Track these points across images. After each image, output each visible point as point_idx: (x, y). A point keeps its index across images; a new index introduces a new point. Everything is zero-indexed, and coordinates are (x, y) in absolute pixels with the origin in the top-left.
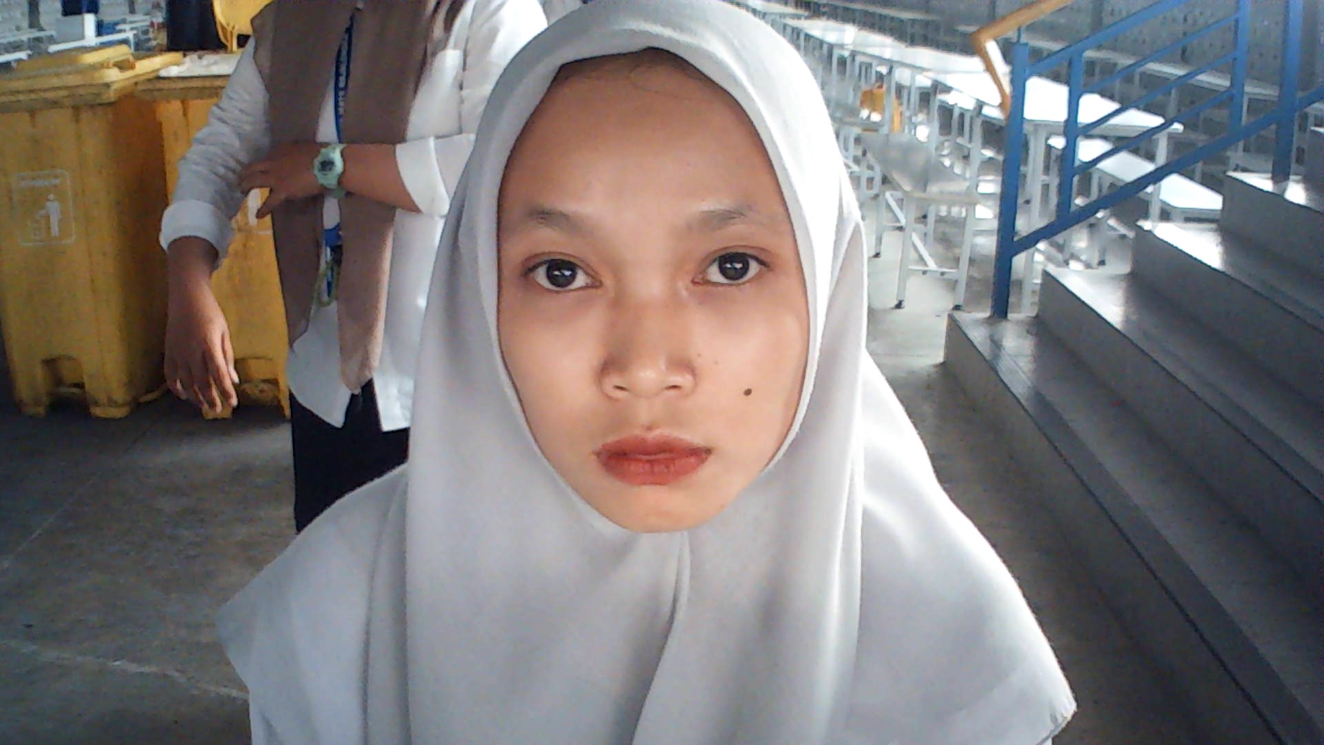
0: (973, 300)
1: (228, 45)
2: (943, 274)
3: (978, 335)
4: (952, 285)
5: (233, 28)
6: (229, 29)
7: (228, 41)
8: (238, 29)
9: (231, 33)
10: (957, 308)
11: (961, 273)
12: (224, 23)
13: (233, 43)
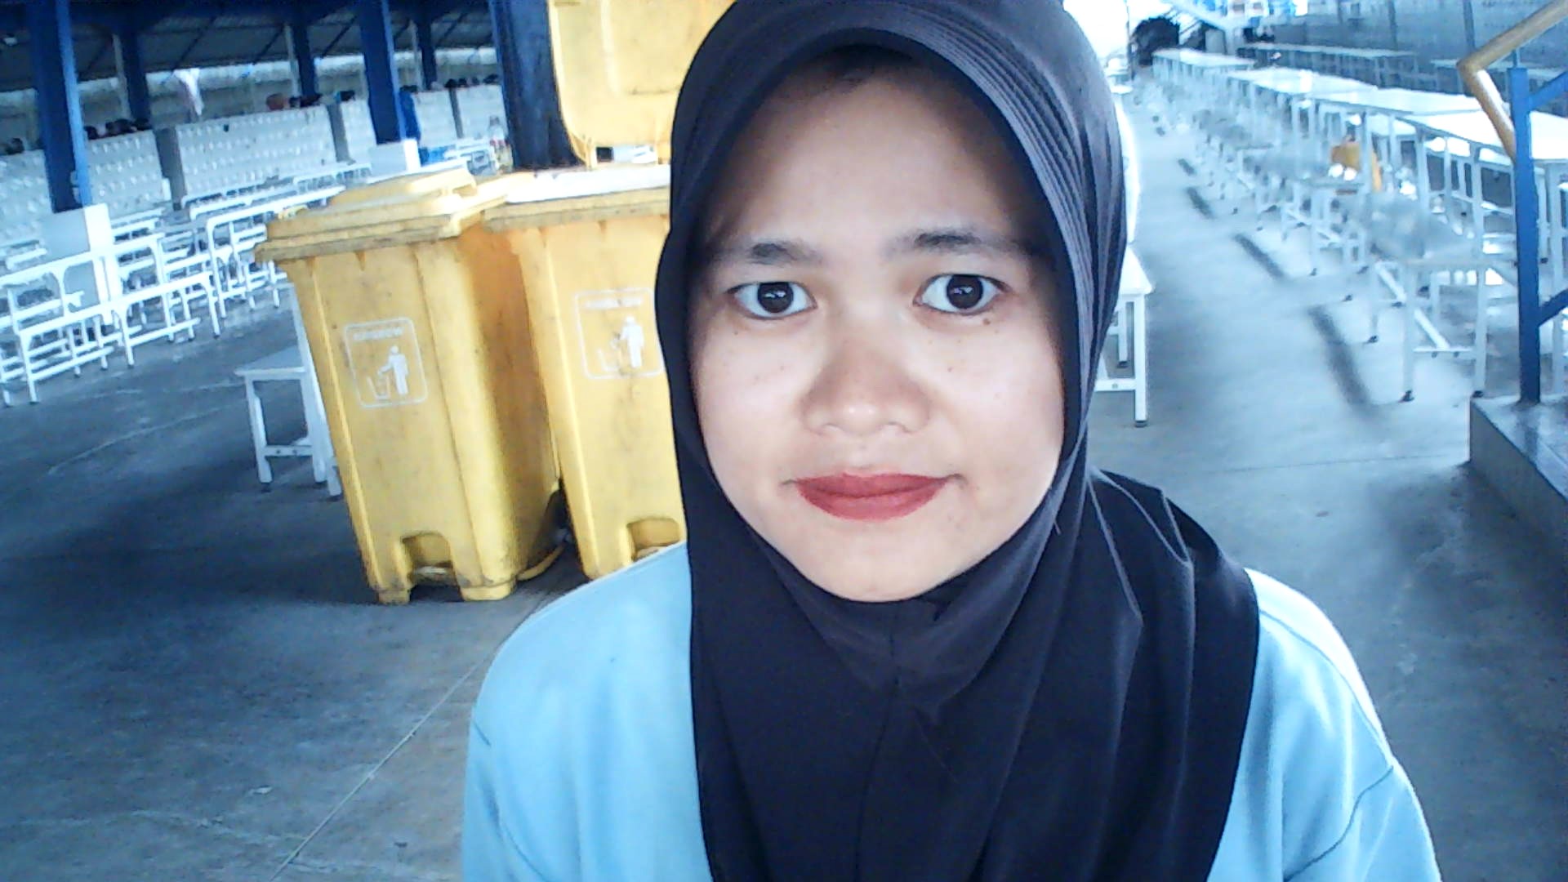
0: (1496, 383)
1: (586, 160)
2: (1456, 354)
3: (1507, 425)
4: (1468, 368)
5: (590, 141)
6: (585, 142)
7: (584, 155)
8: (596, 142)
9: (588, 147)
10: (1477, 394)
11: (1479, 352)
12: (579, 137)
13: (591, 157)
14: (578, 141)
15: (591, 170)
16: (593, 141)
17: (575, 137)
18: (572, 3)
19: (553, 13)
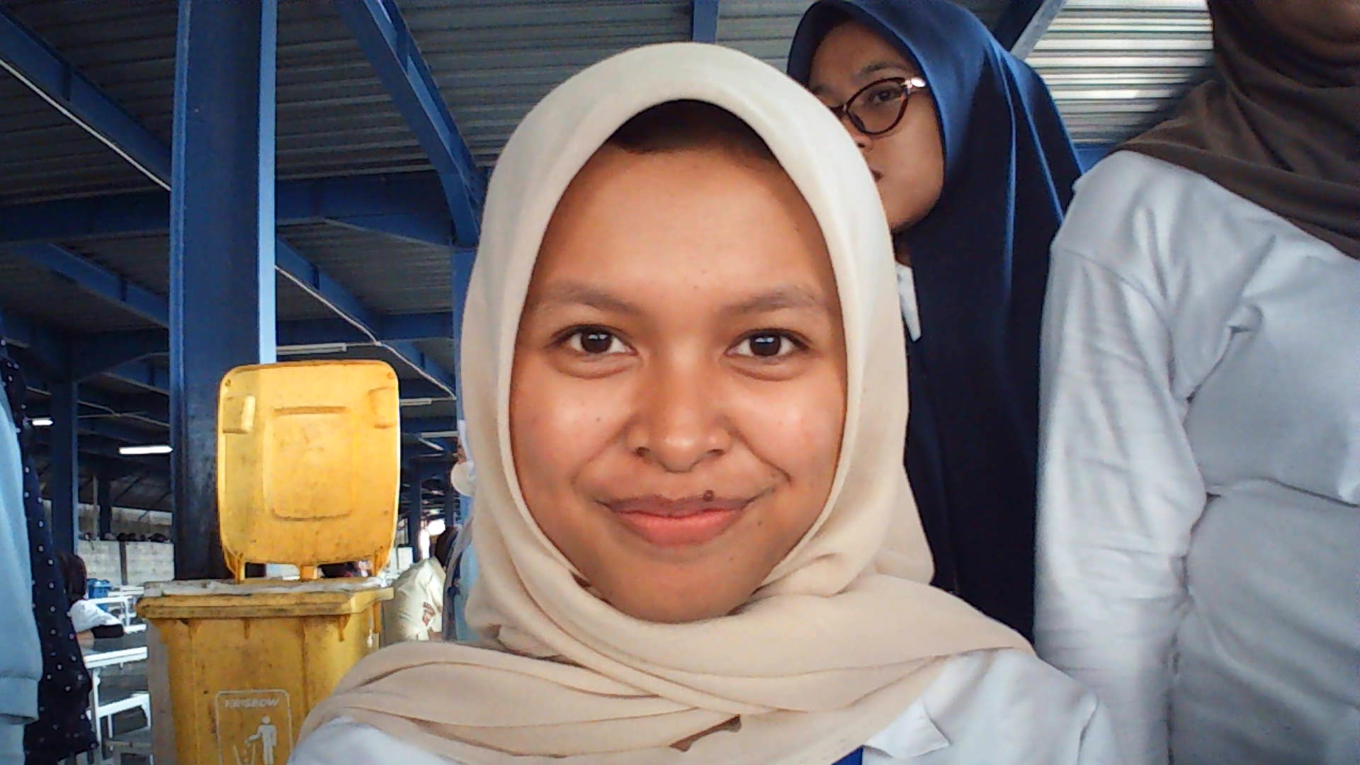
1: (236, 573)
5: (241, 555)
6: (237, 557)
7: (234, 569)
8: (246, 558)
9: (239, 561)
12: (232, 552)
13: (241, 573)
14: (229, 553)
15: (239, 582)
16: (244, 557)
17: (227, 551)
18: (239, 432)
19: (222, 438)
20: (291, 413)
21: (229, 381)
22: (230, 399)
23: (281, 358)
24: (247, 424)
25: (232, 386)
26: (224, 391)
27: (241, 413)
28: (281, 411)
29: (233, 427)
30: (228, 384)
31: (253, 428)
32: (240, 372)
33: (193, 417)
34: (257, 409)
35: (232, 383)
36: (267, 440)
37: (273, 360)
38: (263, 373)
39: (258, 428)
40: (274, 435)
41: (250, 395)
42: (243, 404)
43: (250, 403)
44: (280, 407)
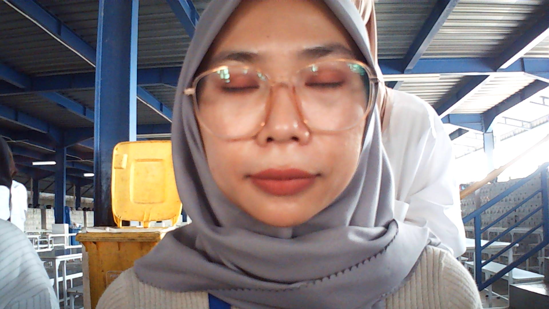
1: (118, 225)
6: (119, 218)
7: (118, 223)
8: (122, 218)
9: (119, 220)
12: (117, 216)
13: (120, 224)
15: (119, 228)
16: (121, 218)
17: (115, 215)
18: (121, 168)
19: (114, 171)
20: (141, 161)
21: (117, 148)
22: (117, 155)
23: (138, 139)
24: (124, 165)
25: (118, 150)
26: (115, 152)
27: (122, 161)
28: (138, 160)
29: (119, 166)
30: (117, 149)
31: (127, 167)
32: (122, 144)
33: (103, 162)
34: (128, 159)
35: (119, 149)
36: (132, 171)
37: (135, 140)
38: (131, 145)
39: (128, 167)
40: (135, 170)
41: (125, 153)
42: (123, 157)
43: (125, 157)
44: (137, 159)
